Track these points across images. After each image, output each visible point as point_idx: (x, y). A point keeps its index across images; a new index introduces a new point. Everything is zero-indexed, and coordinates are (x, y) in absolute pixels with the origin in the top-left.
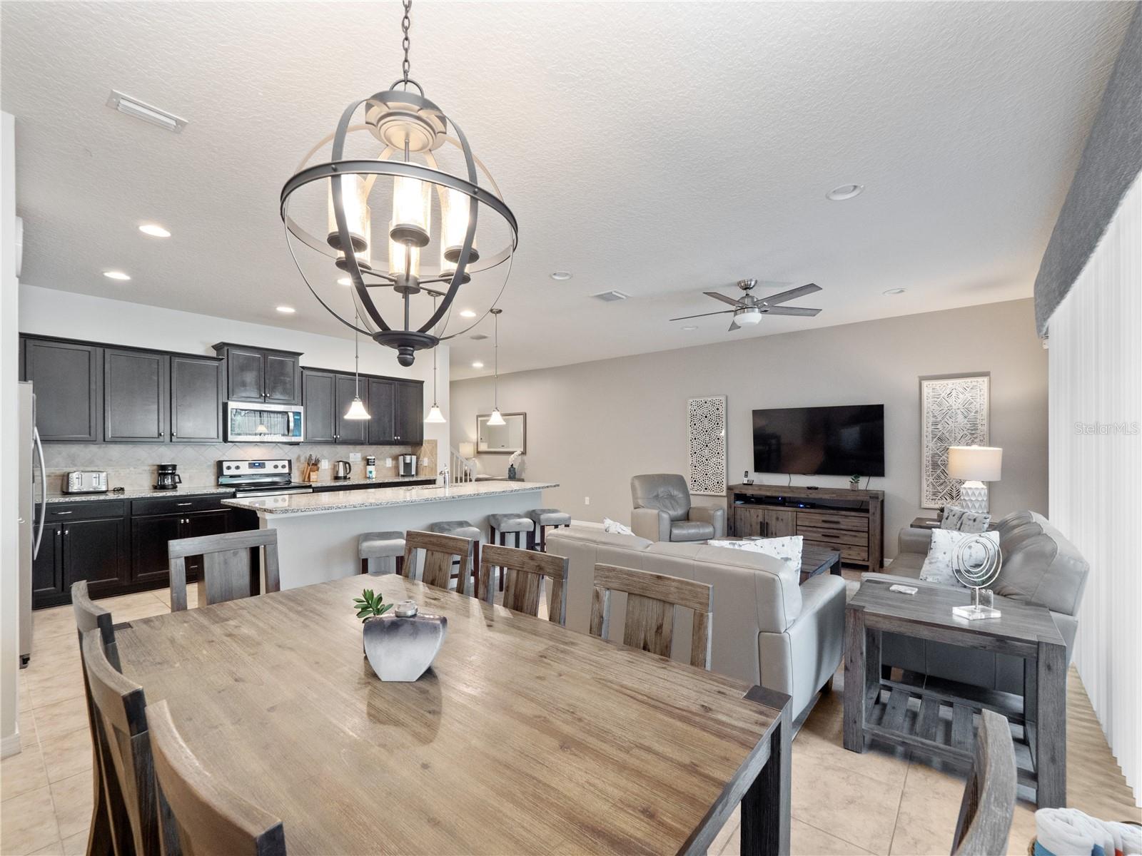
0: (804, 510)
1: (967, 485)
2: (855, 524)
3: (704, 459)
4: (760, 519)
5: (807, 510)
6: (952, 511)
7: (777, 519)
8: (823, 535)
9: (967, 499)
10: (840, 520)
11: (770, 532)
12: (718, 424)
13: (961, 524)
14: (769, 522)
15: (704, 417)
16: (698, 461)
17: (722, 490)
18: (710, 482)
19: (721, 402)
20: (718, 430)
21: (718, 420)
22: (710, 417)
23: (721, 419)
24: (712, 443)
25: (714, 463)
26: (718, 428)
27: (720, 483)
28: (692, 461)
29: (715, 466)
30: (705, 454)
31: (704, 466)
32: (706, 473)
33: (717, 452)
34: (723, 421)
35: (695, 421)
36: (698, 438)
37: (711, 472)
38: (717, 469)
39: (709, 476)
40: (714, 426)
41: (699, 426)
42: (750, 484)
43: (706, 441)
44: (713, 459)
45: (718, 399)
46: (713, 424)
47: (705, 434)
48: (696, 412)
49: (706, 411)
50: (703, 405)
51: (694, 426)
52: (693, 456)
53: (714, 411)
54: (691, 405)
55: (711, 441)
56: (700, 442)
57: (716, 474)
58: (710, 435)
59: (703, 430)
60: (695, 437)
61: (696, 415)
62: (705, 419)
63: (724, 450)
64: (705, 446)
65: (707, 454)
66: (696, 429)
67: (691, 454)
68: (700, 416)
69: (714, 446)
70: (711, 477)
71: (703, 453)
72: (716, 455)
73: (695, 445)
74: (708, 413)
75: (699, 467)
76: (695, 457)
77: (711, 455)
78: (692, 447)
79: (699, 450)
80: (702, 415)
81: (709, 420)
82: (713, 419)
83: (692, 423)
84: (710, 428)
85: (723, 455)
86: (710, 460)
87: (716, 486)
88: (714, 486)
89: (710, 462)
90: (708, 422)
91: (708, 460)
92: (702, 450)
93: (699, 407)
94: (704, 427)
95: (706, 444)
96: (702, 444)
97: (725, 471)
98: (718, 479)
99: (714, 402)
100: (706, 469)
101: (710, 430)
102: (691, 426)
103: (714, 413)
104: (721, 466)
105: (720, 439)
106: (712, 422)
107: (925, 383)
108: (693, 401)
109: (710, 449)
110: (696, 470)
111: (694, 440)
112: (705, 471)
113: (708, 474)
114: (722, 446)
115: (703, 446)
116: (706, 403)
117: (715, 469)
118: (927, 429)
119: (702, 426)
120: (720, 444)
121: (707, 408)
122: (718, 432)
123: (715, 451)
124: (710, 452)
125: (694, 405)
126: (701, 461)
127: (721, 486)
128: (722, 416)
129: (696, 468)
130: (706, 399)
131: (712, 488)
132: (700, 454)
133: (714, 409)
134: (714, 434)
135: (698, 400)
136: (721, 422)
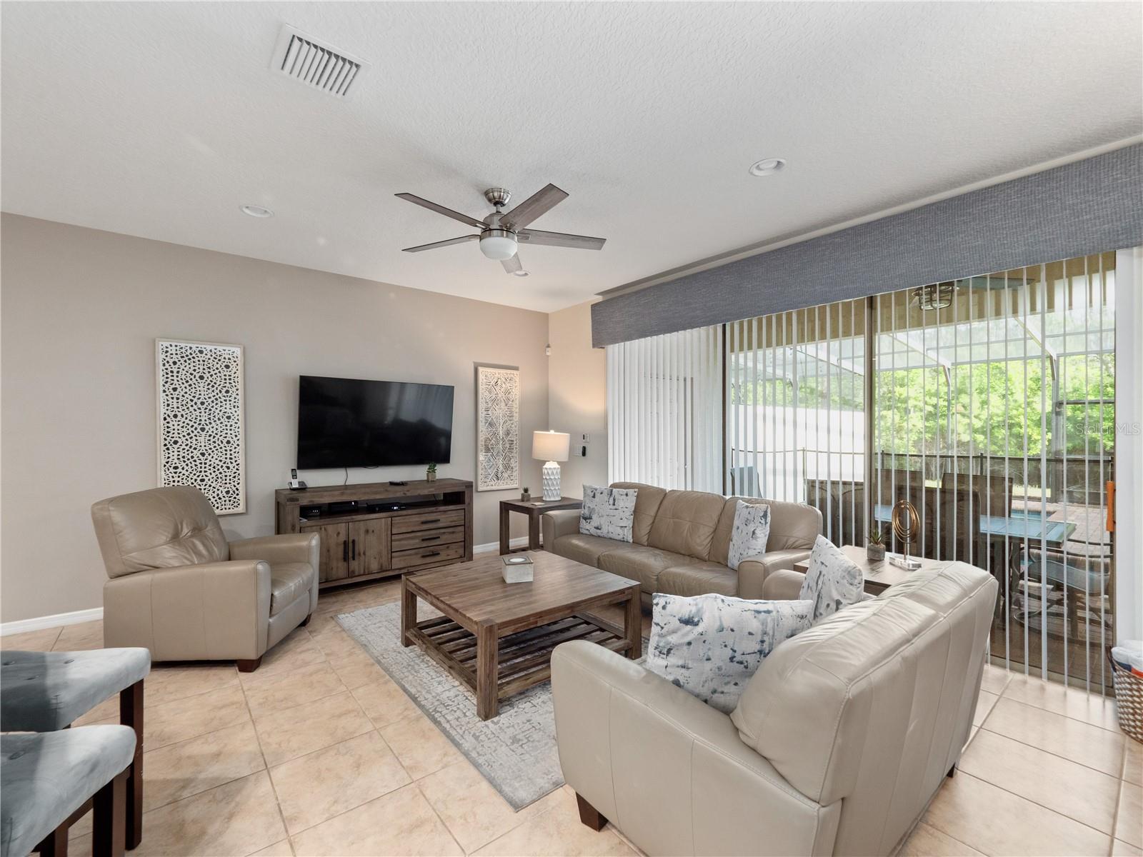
0: (400, 513)
1: (548, 465)
2: (451, 519)
3: (197, 454)
4: (342, 538)
5: (404, 512)
6: (596, 490)
7: (367, 531)
8: (423, 540)
9: (552, 477)
10: (438, 517)
11: (357, 552)
12: (227, 392)
13: (614, 500)
14: (356, 539)
15: (197, 378)
16: (184, 457)
17: (236, 504)
18: (211, 492)
19: (235, 355)
20: (228, 402)
21: (228, 385)
22: (210, 379)
23: (233, 384)
24: (213, 424)
25: (219, 459)
26: (228, 399)
27: (231, 492)
28: (169, 458)
29: (221, 464)
30: (199, 444)
31: (196, 465)
32: (200, 478)
33: (226, 440)
34: (238, 387)
35: (175, 382)
36: (182, 416)
37: (214, 475)
38: (226, 470)
39: (210, 483)
40: (220, 395)
41: (186, 393)
42: (303, 488)
43: (200, 420)
44: (216, 452)
45: (227, 348)
46: (218, 391)
47: (199, 409)
48: (177, 366)
49: (201, 367)
50: (194, 355)
51: (172, 392)
52: (170, 448)
53: (220, 369)
54: (167, 352)
55: (212, 421)
56: (187, 421)
57: (224, 478)
58: (210, 410)
59: (195, 400)
60: (173, 413)
61: (178, 372)
62: (199, 380)
63: (241, 436)
64: (199, 430)
65: (203, 444)
66: (178, 399)
67: (165, 445)
68: (188, 374)
69: (220, 429)
70: (213, 485)
71: (194, 442)
72: (222, 445)
73: (176, 427)
74: (206, 371)
75: (186, 468)
76: (176, 450)
77: (212, 447)
78: (168, 432)
79: (184, 436)
80: (191, 374)
81: (209, 384)
82: (218, 383)
83: (167, 385)
84: (210, 398)
85: (238, 445)
86: (209, 454)
87: (223, 499)
88: (220, 499)
89: (210, 458)
90: (206, 387)
91: (207, 455)
92: (191, 438)
93: (186, 358)
94: (197, 396)
95: (201, 426)
96: (192, 426)
97: (241, 471)
98: (228, 485)
99: (218, 353)
100: (201, 472)
101: (210, 401)
102: (164, 391)
103: (220, 372)
104: (235, 464)
105: (232, 417)
106: (214, 388)
107: (481, 369)
108: (171, 346)
109: (210, 436)
110: (177, 475)
111: (173, 419)
112: (198, 474)
113: (206, 479)
114: (237, 430)
115: (193, 429)
116: (201, 352)
117: (221, 470)
118: (482, 414)
119: (193, 395)
120: (231, 426)
121: (204, 361)
122: (228, 406)
123: (221, 438)
124: (209, 440)
125: (174, 352)
126: (189, 457)
127: (235, 498)
128: (236, 380)
129: (178, 470)
130: (202, 346)
131: (215, 503)
132: (187, 445)
133: (218, 366)
134: (219, 409)
135: (183, 345)
136: (234, 389)
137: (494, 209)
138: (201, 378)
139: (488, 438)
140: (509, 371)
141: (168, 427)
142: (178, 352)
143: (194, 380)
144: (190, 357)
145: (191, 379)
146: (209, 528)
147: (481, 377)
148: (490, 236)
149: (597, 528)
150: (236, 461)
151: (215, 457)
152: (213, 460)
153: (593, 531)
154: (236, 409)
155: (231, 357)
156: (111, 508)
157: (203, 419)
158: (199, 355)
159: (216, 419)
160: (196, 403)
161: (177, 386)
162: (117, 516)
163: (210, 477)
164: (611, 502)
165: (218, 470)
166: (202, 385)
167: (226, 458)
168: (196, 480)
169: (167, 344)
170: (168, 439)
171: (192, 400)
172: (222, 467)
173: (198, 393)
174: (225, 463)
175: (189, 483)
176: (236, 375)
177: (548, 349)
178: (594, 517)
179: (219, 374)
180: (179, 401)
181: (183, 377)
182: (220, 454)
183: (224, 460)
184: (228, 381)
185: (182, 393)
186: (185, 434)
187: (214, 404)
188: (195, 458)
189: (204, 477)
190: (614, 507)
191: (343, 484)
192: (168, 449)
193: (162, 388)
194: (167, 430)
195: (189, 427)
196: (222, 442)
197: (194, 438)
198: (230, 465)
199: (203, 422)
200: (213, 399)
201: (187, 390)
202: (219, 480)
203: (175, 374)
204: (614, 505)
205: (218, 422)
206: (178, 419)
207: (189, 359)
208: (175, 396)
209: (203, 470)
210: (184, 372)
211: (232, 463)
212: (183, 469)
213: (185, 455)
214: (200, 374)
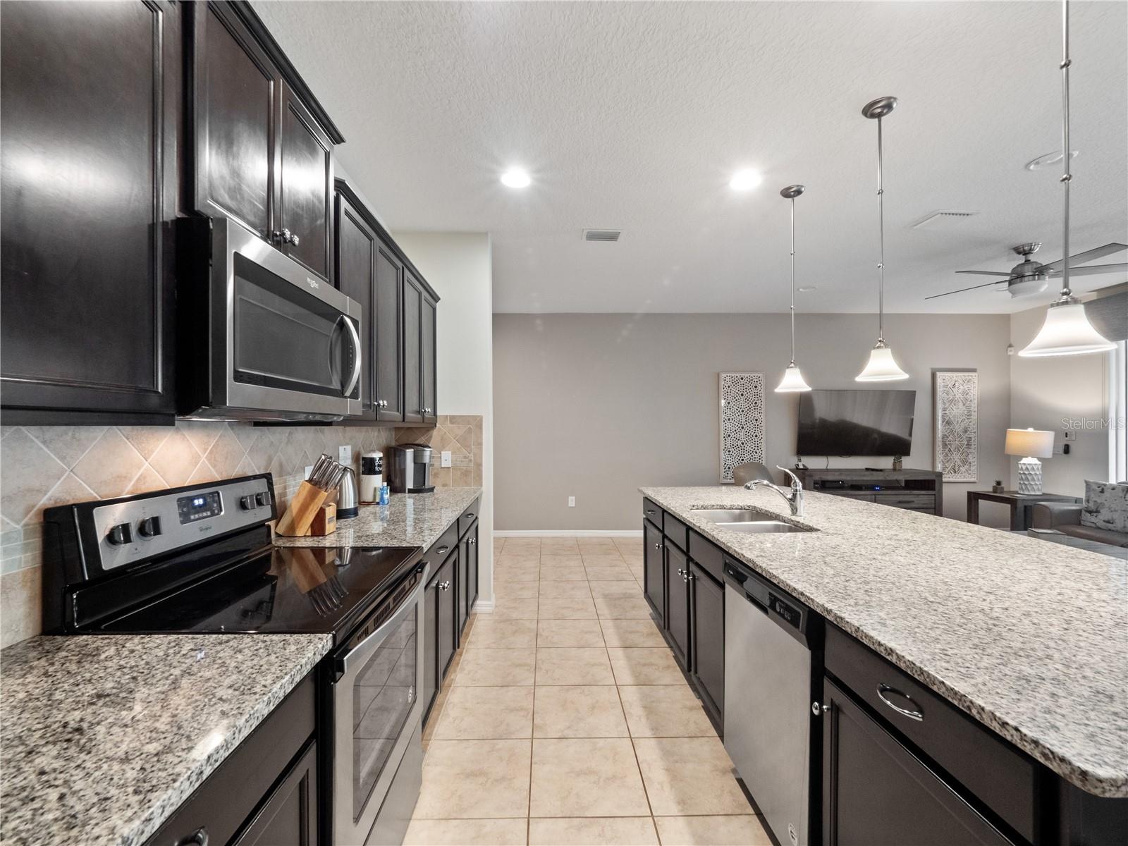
0: (881, 492)
1: (1024, 461)
2: (923, 502)
5: (885, 492)
10: (912, 499)
15: (740, 395)
16: (733, 445)
20: (756, 410)
21: (756, 399)
22: (747, 395)
23: (759, 398)
24: (748, 424)
25: (751, 446)
26: (756, 408)
28: (726, 445)
29: (752, 450)
30: (741, 437)
31: (739, 450)
32: (741, 458)
33: (755, 434)
35: (729, 398)
36: (732, 419)
37: (748, 457)
38: (755, 454)
40: (752, 405)
41: (734, 405)
42: (806, 469)
43: (741, 422)
44: (749, 442)
46: (751, 403)
47: (741, 415)
48: (730, 389)
49: (743, 388)
51: (728, 405)
52: (727, 439)
53: (752, 389)
56: (735, 423)
57: (754, 459)
58: (747, 415)
59: (739, 409)
60: (728, 418)
61: (731, 392)
62: (741, 397)
63: (763, 432)
65: (743, 437)
66: (730, 409)
67: (724, 437)
68: (736, 393)
69: (752, 428)
71: (739, 436)
72: (753, 438)
73: (729, 426)
74: (745, 391)
75: (734, 452)
76: (730, 440)
77: (748, 439)
78: (726, 429)
79: (733, 432)
81: (746, 399)
82: (751, 398)
83: (725, 401)
85: (762, 438)
89: (746, 446)
91: (745, 444)
92: (738, 433)
93: (735, 383)
95: (743, 426)
97: (764, 455)
99: (751, 379)
101: (746, 409)
102: (724, 404)
104: (760, 450)
105: (760, 420)
106: (749, 401)
107: (939, 374)
108: (727, 376)
109: (747, 432)
110: (729, 456)
112: (740, 456)
113: (744, 459)
114: (762, 428)
115: (738, 427)
117: (752, 454)
118: (940, 413)
119: (738, 406)
120: (759, 425)
121: (744, 384)
122: (756, 413)
123: (752, 433)
124: (746, 435)
125: (729, 380)
126: (736, 445)
128: (761, 395)
129: (730, 453)
130: (743, 375)
132: (735, 437)
133: (751, 387)
134: (751, 414)
135: (734, 375)
136: (760, 401)
137: (1021, 259)
138: (742, 395)
139: (945, 435)
140: (967, 374)
141: (725, 426)
145: (737, 396)
147: (939, 381)
148: (1021, 281)
150: (760, 448)
152: (748, 447)
153: (1101, 524)
154: (762, 414)
155: (758, 380)
157: (743, 421)
158: (741, 381)
159: (751, 421)
160: (739, 411)
161: (730, 401)
166: (742, 400)
167: (755, 446)
168: (738, 460)
169: (725, 375)
170: (726, 433)
171: (737, 410)
172: (752, 452)
174: (754, 449)
176: (761, 392)
177: (1009, 349)
179: (751, 392)
181: (733, 395)
184: (756, 396)
185: (732, 405)
186: (735, 430)
187: (749, 412)
188: (739, 446)
191: (825, 468)
192: (725, 440)
195: (735, 426)
196: (753, 436)
198: (757, 451)
199: (743, 423)
200: (748, 408)
201: (735, 403)
203: (729, 394)
205: (751, 423)
206: (730, 421)
208: (729, 407)
209: (742, 453)
210: (734, 392)
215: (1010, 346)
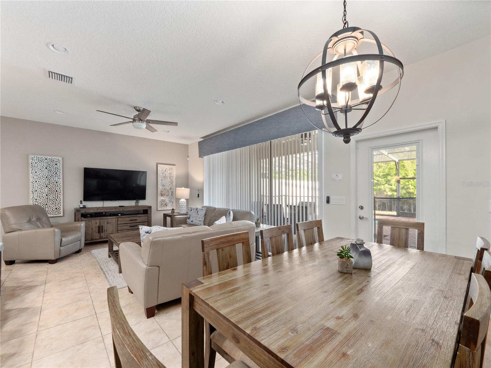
0: (121, 216)
1: (181, 200)
2: (142, 219)
3: (44, 195)
4: (98, 225)
5: (123, 216)
6: (192, 208)
7: (108, 223)
8: (130, 226)
9: (182, 204)
10: (137, 219)
11: (103, 230)
12: (56, 173)
13: (198, 211)
14: (103, 225)
15: (44, 168)
16: (39, 196)
17: (59, 213)
18: (50, 208)
19: (59, 160)
20: (56, 177)
21: (56, 171)
22: (50, 169)
23: (59, 170)
24: (51, 185)
25: (53, 197)
26: (56, 176)
27: (58, 209)
28: (33, 196)
29: (54, 199)
30: (45, 192)
31: (44, 199)
32: (46, 203)
33: (56, 190)
34: (60, 171)
35: (36, 170)
36: (39, 181)
37: (51, 202)
38: (55, 201)
39: (49, 205)
40: (53, 174)
41: (40, 173)
42: (84, 207)
43: (46, 183)
44: (52, 194)
45: (56, 158)
46: (52, 173)
47: (45, 179)
48: (37, 164)
49: (46, 164)
50: (43, 160)
51: (35, 173)
52: (34, 193)
53: (53, 165)
54: (33, 159)
55: (50, 184)
56: (40, 184)
57: (55, 204)
58: (50, 179)
59: (44, 176)
60: (35, 180)
61: (37, 166)
62: (45, 169)
63: (61, 189)
64: (45, 186)
65: (47, 192)
66: (37, 175)
67: (32, 192)
68: (41, 167)
69: (53, 186)
70: (50, 206)
71: (43, 191)
72: (54, 192)
73: (36, 185)
74: (48, 166)
75: (40, 200)
76: (36, 193)
77: (50, 192)
78: (33, 187)
79: (39, 189)
80: (42, 167)
81: (49, 170)
82: (53, 170)
83: (33, 171)
84: (49, 175)
85: (60, 192)
86: (49, 195)
87: (55, 211)
88: (53, 211)
89: (49, 196)
90: (48, 171)
91: (48, 195)
92: (42, 189)
93: (40, 161)
94: (45, 175)
95: (46, 185)
96: (43, 185)
97: (62, 201)
98: (56, 206)
99: (53, 160)
100: (46, 201)
101: (49, 176)
102: (32, 173)
103: (53, 166)
104: (59, 199)
105: (58, 182)
106: (51, 172)
107: (159, 165)
108: (34, 157)
109: (49, 189)
110: (37, 202)
111: (35, 183)
112: (45, 202)
113: (48, 204)
114: (60, 187)
115: (43, 186)
116: (46, 159)
117: (54, 201)
118: (159, 182)
119: (43, 174)
120: (58, 185)
121: (47, 162)
122: (56, 178)
123: (54, 190)
124: (49, 190)
125: (35, 159)
126: (41, 196)
127: (59, 211)
128: (60, 169)
129: (37, 201)
130: (46, 157)
131: (51, 212)
132: (40, 192)
133: (53, 164)
134: (53, 179)
135: (39, 157)
136: (59, 172)
137: (137, 113)
138: (46, 168)
139: (162, 191)
140: (171, 166)
141: (33, 185)
142: (37, 159)
143: (43, 169)
144: (42, 161)
145: (42, 169)
146: (44, 219)
147: (159, 168)
149: (192, 221)
150: (59, 198)
151: (51, 196)
152: (51, 197)
153: (191, 223)
154: (60, 179)
155: (57, 161)
156: (6, 211)
157: (47, 183)
158: (45, 160)
159: (52, 183)
160: (44, 177)
161: (37, 171)
162: (8, 213)
163: (49, 203)
164: (197, 212)
165: (53, 201)
166: (46, 171)
167: (56, 197)
168: (44, 204)
169: (33, 156)
170: (33, 190)
171: (42, 176)
172: (54, 200)
173: (45, 173)
174: (55, 198)
175: (41, 205)
176: (59, 167)
177: (188, 158)
178: (191, 218)
179: (53, 167)
180: (38, 176)
181: (39, 168)
182: (53, 195)
183: (55, 197)
184: (56, 169)
185: (39, 174)
186: (40, 188)
187: (51, 178)
188: (44, 196)
189: (47, 203)
190: (197, 214)
191: (102, 206)
192: (33, 193)
193: (31, 172)
194: (33, 186)
195: (41, 185)
196: (54, 191)
197: (43, 189)
198: (57, 199)
199: (47, 184)
200: (51, 176)
201: (41, 173)
202: (53, 204)
203: (36, 167)
204: (197, 213)
205: (53, 184)
206: (37, 183)
207: (42, 162)
208: (36, 175)
209: (47, 200)
210: (40, 166)
211: (58, 198)
212: (39, 200)
213: (40, 195)
214: (46, 167)
215: (188, 157)
